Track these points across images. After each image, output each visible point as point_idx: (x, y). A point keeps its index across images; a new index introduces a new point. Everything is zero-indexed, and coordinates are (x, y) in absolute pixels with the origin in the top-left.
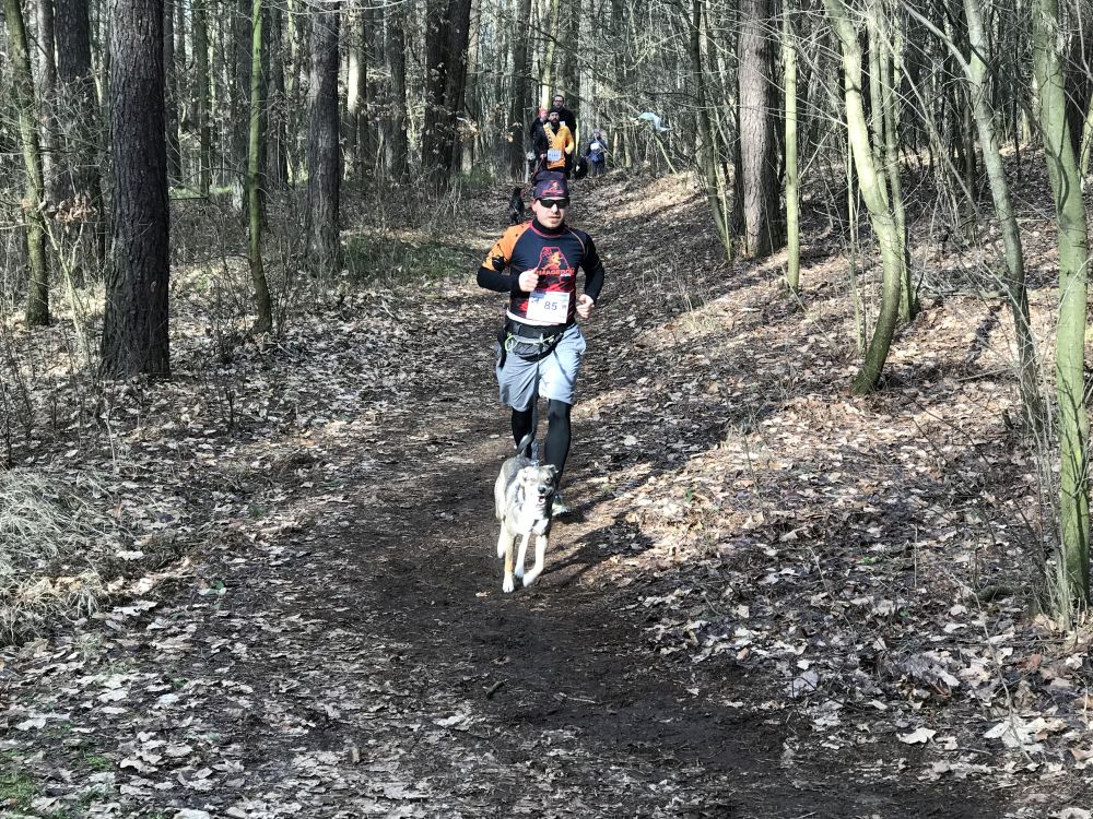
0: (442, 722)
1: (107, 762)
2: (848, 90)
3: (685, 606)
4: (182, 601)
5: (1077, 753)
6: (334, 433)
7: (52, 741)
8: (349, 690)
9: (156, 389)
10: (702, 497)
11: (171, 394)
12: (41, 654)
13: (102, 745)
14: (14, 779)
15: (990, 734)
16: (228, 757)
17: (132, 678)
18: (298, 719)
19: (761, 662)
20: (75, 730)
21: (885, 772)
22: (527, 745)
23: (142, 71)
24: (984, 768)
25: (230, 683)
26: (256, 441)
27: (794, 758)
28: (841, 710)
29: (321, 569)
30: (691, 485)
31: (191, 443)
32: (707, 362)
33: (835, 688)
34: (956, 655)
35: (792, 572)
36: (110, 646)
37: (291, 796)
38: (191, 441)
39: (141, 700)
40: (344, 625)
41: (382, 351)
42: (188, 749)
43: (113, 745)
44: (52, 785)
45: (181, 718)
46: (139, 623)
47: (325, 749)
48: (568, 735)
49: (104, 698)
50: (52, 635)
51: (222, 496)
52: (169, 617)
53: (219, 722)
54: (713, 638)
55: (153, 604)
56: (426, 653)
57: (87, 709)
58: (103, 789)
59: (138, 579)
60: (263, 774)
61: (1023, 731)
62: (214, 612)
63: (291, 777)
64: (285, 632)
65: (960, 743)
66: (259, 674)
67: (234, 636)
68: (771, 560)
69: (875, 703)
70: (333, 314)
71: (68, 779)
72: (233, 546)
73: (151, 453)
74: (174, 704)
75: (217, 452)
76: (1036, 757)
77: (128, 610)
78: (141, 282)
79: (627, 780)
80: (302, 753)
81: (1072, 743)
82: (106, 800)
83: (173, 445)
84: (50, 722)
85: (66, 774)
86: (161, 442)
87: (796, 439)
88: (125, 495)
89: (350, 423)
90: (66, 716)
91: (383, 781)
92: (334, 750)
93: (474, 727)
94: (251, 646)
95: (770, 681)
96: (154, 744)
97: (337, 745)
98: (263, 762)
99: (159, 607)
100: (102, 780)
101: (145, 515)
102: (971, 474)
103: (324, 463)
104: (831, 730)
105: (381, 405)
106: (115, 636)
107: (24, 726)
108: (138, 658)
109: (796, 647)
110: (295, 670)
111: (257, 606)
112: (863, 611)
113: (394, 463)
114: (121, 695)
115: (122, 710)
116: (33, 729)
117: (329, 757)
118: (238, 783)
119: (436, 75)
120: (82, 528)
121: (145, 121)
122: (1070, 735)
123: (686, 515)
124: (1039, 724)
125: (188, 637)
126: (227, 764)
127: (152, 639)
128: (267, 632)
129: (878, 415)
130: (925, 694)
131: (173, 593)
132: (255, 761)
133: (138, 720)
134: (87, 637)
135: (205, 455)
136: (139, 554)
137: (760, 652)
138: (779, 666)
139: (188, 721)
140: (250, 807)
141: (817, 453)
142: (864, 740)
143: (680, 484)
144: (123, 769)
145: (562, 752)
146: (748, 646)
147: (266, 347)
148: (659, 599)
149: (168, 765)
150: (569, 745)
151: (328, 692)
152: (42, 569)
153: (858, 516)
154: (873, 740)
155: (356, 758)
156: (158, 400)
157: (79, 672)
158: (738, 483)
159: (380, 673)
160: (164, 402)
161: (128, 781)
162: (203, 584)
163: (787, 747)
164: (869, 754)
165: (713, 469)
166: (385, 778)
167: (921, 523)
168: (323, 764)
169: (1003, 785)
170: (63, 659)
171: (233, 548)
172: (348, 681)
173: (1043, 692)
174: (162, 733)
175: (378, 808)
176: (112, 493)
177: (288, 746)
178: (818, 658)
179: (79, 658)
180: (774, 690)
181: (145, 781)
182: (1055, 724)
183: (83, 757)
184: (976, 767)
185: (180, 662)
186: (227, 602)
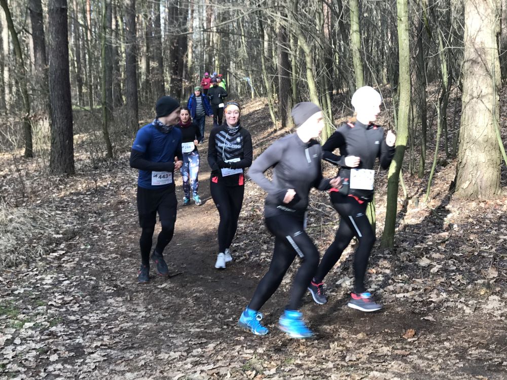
0: (159, 286)
1: (44, 303)
2: (307, 69)
3: (246, 246)
4: (74, 250)
6: (132, 192)
7: (25, 297)
8: (129, 277)
9: (70, 179)
10: (257, 210)
11: (75, 180)
12: (24, 269)
13: (42, 297)
14: (12, 309)
15: (338, 283)
16: (85, 300)
17: (55, 276)
18: (110, 287)
20: (34, 293)
22: (187, 293)
24: (334, 294)
25: (88, 277)
26: (105, 196)
28: (291, 277)
29: (124, 239)
30: (254, 206)
36: (48, 266)
37: (105, 312)
38: (82, 196)
39: (57, 283)
40: (130, 257)
42: (72, 298)
43: (46, 298)
44: (24, 311)
45: (70, 289)
46: (59, 258)
47: (119, 296)
48: (201, 289)
49: (44, 283)
50: (28, 263)
51: (92, 215)
52: (69, 256)
53: (83, 290)
54: (254, 256)
55: (64, 252)
57: (38, 287)
58: (42, 311)
59: (60, 244)
60: (96, 305)
61: (348, 282)
62: (85, 254)
63: (106, 306)
64: (109, 259)
65: (328, 286)
66: (98, 274)
67: (92, 261)
71: (30, 309)
73: (67, 201)
74: (68, 284)
75: (91, 200)
77: (55, 254)
78: (63, 141)
79: (218, 302)
80: (110, 298)
82: (43, 314)
83: (75, 198)
84: (25, 291)
85: (30, 307)
86: (71, 197)
88: (57, 216)
90: (31, 289)
92: (121, 297)
93: (170, 288)
94: (97, 264)
96: (60, 297)
97: (123, 295)
98: (97, 301)
99: (66, 253)
100: (41, 309)
101: (64, 222)
103: (128, 203)
106: (50, 263)
107: (16, 292)
108: (57, 270)
110: (111, 271)
111: (100, 251)
114: (50, 281)
115: (50, 286)
116: (19, 293)
117: (120, 299)
118: (88, 308)
119: (174, 64)
120: (41, 227)
123: (250, 216)
125: (75, 262)
126: (85, 303)
127: (63, 263)
128: (103, 260)
131: (71, 248)
133: (55, 289)
134: (41, 263)
135: (87, 201)
136: (61, 236)
137: (267, 260)
139: (72, 289)
140: (91, 315)
143: (250, 206)
144: (49, 305)
145: (198, 294)
146: (264, 258)
147: (111, 163)
148: (238, 244)
149: (65, 303)
150: (201, 292)
152: (26, 241)
155: (129, 299)
156: (70, 183)
157: (37, 275)
160: (72, 183)
161: (50, 309)
162: (82, 245)
165: (262, 200)
166: (138, 305)
168: (117, 301)
169: (339, 298)
170: (32, 271)
171: (94, 232)
172: (129, 275)
174: (63, 293)
175: (134, 314)
176: (52, 215)
177: (106, 296)
179: (37, 271)
181: (56, 309)
183: (35, 302)
185: (72, 270)
186: (90, 251)
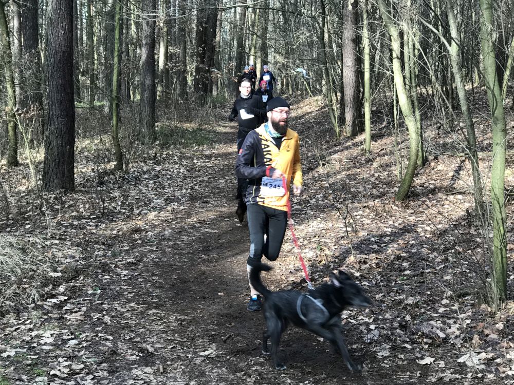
0: (202, 354)
1: (44, 372)
2: (394, 58)
4: (80, 296)
5: (501, 369)
6: (152, 218)
7: (18, 362)
8: (158, 338)
9: (68, 196)
10: (325, 248)
11: (75, 199)
12: (13, 321)
13: (41, 364)
15: (460, 360)
16: (101, 370)
17: (56, 332)
18: (134, 352)
19: (352, 326)
20: (29, 357)
21: (411, 378)
22: (242, 364)
23: (63, 47)
24: (457, 376)
25: (102, 335)
26: (115, 221)
27: (368, 371)
28: (390, 348)
29: (145, 281)
30: (320, 243)
31: (84, 222)
32: (328, 185)
33: (387, 338)
34: (444, 323)
35: (367, 284)
36: (45, 317)
38: (84, 221)
39: (60, 343)
40: (156, 308)
41: (175, 179)
42: (82, 366)
43: (47, 364)
44: (17, 383)
45: (79, 352)
46: (59, 306)
47: (147, 366)
48: (261, 360)
49: (42, 342)
50: (18, 312)
51: (99, 247)
52: (73, 303)
53: (97, 353)
55: (66, 298)
56: (195, 321)
57: (34, 347)
59: (59, 286)
60: (117, 378)
61: (476, 359)
62: (95, 301)
63: (130, 379)
64: (128, 311)
65: (446, 364)
66: (116, 331)
67: (104, 313)
68: (357, 278)
69: (406, 345)
70: (151, 162)
71: (26, 380)
72: (104, 270)
73: (65, 226)
74: (76, 345)
75: (97, 226)
76: (482, 371)
77: (54, 301)
78: (62, 146)
79: (289, 381)
80: (136, 368)
81: (498, 365)
83: (76, 223)
84: (17, 353)
85: (24, 377)
86: (70, 221)
87: (369, 221)
88: (53, 246)
89: (159, 213)
90: (25, 350)
91: (174, 381)
92: (151, 367)
93: (217, 356)
94: (112, 317)
95: (357, 335)
96: (66, 363)
97: (152, 364)
98: (118, 372)
99: (68, 299)
100: (41, 380)
101: (62, 256)
102: (451, 238)
103: (147, 232)
104: (385, 358)
105: (174, 205)
106: (48, 312)
107: (5, 355)
108: (59, 323)
109: (369, 319)
110: (133, 329)
111: (115, 298)
112: (401, 302)
113: (180, 232)
114: (51, 340)
115: (51, 348)
116: (9, 356)
117: (148, 370)
118: (106, 382)
119: (201, 50)
120: (32, 262)
121: (64, 71)
122: (498, 361)
123: (317, 257)
124: (483, 355)
125: (82, 313)
126: (101, 373)
127: (65, 314)
128: (120, 311)
129: (407, 210)
130: (430, 341)
131: (75, 292)
132: (113, 372)
133: (58, 352)
134: (35, 313)
135: (91, 228)
136: (59, 274)
137: (352, 321)
138: (361, 328)
139: (82, 353)
141: (379, 228)
142: (401, 363)
143: (314, 242)
144: (51, 375)
145: (259, 368)
146: (346, 318)
147: (120, 177)
149: (73, 373)
150: (262, 364)
151: (148, 339)
152: (13, 281)
153: (398, 258)
154: (405, 363)
155: (161, 370)
156: (69, 202)
157: (30, 330)
158: (342, 242)
159: (173, 330)
160: (72, 202)
161: (53, 381)
162: (89, 288)
163: (365, 366)
164: (403, 369)
165: (330, 235)
166: (175, 379)
167: (427, 261)
168: (146, 373)
169: (466, 383)
170: (23, 323)
171: (104, 271)
172: (158, 334)
173: (485, 340)
174: (70, 358)
176: (47, 245)
177: (129, 365)
178: (379, 324)
179: (31, 323)
180: (359, 339)
181: (62, 381)
182: (490, 355)
183: (32, 369)
184: (454, 375)
185: (79, 325)
186: (101, 297)
